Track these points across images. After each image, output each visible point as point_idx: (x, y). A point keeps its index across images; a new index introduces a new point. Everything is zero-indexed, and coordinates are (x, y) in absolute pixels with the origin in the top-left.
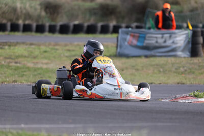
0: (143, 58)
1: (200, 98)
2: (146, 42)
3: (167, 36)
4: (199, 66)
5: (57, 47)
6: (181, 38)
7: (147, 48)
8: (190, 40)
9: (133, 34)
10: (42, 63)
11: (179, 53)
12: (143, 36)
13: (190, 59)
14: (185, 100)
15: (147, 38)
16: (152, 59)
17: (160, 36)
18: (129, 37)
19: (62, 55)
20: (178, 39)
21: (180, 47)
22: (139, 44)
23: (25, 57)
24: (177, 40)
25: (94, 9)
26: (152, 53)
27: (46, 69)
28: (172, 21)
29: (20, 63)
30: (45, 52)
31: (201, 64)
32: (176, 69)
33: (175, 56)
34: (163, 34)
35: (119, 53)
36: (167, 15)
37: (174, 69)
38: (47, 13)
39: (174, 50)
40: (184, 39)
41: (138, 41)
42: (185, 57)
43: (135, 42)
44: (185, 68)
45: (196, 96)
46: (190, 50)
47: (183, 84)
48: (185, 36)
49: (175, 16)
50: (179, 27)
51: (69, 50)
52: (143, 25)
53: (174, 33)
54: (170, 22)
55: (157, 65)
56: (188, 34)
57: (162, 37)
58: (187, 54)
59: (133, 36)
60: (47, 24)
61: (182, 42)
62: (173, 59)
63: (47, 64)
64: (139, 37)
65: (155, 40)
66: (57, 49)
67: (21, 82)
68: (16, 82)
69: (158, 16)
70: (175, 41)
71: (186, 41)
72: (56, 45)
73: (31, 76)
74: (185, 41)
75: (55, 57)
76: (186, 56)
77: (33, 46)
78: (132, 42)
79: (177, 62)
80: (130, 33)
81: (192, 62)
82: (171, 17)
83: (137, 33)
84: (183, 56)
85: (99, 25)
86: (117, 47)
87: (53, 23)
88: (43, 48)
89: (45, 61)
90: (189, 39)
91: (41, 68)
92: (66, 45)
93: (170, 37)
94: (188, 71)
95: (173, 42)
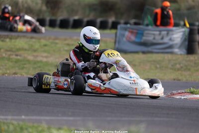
0: (141, 54)
1: (196, 94)
2: (144, 38)
3: (164, 33)
4: (195, 63)
5: (57, 41)
8: (187, 38)
10: (42, 57)
11: (176, 50)
12: (141, 32)
13: (186, 56)
14: (181, 96)
15: (145, 35)
16: (149, 55)
17: (158, 33)
18: (127, 33)
19: (62, 49)
21: (176, 44)
22: (137, 40)
23: (26, 50)
24: (174, 38)
25: (93, 5)
26: (149, 49)
27: (46, 62)
28: (170, 19)
29: (20, 56)
30: (45, 45)
32: (172, 66)
33: (172, 53)
34: (160, 31)
36: (166, 13)
37: (170, 66)
38: (47, 7)
39: (171, 47)
40: (181, 37)
41: (136, 37)
42: (181, 55)
43: (133, 38)
44: (182, 65)
45: (192, 93)
46: (187, 47)
47: (179, 80)
48: (181, 33)
49: (173, 14)
50: (176, 25)
51: (68, 45)
52: (141, 22)
53: (172, 31)
55: (154, 61)
56: (185, 31)
57: (160, 34)
58: (183, 51)
59: (132, 32)
60: (48, 19)
62: (170, 56)
63: (46, 57)
64: (137, 33)
65: (153, 36)
66: (57, 43)
67: (21, 75)
68: (17, 74)
69: (156, 14)
70: (172, 39)
71: (183, 39)
72: (56, 39)
73: (31, 69)
74: (181, 39)
75: (54, 51)
76: (182, 53)
77: (34, 40)
78: (130, 38)
79: (174, 58)
80: (128, 29)
81: (188, 59)
82: (169, 15)
83: (135, 29)
84: (179, 53)
85: (99, 20)
86: (115, 43)
87: (53, 18)
88: (43, 42)
89: (45, 54)
90: (186, 36)
91: (41, 62)
92: (65, 40)
94: (184, 68)
95: (170, 39)
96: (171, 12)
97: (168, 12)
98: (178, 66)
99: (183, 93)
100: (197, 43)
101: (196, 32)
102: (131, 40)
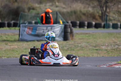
0: (36, 41)
3: (49, 28)
7: (38, 35)
9: (29, 27)
11: (57, 38)
12: (35, 28)
15: (37, 30)
18: (26, 29)
20: (56, 30)
21: (57, 35)
22: (33, 33)
24: (55, 31)
26: (41, 38)
28: (51, 19)
31: (75, 45)
34: (47, 27)
35: (21, 39)
36: (48, 16)
40: (60, 30)
41: (32, 31)
43: (30, 32)
48: (60, 28)
53: (54, 26)
57: (47, 29)
59: (29, 29)
61: (58, 32)
64: (33, 29)
65: (42, 30)
74: (60, 31)
76: (61, 40)
78: (28, 32)
80: (27, 27)
81: (68, 43)
82: (50, 17)
84: (59, 40)
90: (63, 29)
93: (51, 28)
94: (70, 49)
96: (51, 15)
98: (65, 48)
99: (117, 64)
100: (69, 34)
101: (68, 26)
102: (29, 33)
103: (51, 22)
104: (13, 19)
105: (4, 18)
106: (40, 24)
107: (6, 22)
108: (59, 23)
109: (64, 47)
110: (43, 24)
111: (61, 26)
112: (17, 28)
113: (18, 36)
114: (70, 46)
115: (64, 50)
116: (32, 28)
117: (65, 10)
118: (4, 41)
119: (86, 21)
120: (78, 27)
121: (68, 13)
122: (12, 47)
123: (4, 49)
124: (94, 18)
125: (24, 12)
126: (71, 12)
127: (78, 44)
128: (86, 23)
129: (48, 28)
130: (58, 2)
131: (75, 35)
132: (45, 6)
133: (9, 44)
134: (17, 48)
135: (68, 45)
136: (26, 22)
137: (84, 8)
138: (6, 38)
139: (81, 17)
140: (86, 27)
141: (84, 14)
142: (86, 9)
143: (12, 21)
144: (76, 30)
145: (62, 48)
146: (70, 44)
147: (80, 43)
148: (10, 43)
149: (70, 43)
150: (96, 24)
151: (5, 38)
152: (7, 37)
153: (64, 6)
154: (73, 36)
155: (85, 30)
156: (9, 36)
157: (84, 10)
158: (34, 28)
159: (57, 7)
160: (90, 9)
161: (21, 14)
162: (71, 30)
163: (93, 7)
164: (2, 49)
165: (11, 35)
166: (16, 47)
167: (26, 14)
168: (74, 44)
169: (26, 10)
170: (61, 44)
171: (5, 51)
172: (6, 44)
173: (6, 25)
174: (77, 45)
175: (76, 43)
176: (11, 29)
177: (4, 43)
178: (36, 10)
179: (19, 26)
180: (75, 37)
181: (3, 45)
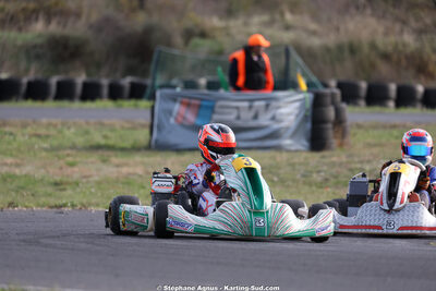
6: (289, 108)
8: (309, 114)
9: (186, 100)
11: (287, 142)
12: (209, 104)
13: (316, 157)
15: (217, 109)
17: (246, 104)
18: (177, 107)
19: (36, 147)
20: (283, 111)
21: (287, 128)
22: (200, 122)
24: (282, 114)
25: (35, 46)
27: (24, 176)
31: (353, 166)
33: (278, 148)
34: (251, 101)
35: (156, 141)
36: (255, 58)
39: (275, 135)
40: (297, 112)
41: (197, 115)
43: (191, 117)
44: (323, 174)
46: (309, 135)
48: (297, 104)
51: (38, 136)
53: (276, 99)
54: (262, 75)
56: (304, 100)
57: (250, 107)
58: (302, 144)
59: (188, 105)
61: (292, 117)
63: (18, 165)
64: (200, 107)
66: (11, 134)
69: (235, 61)
70: (278, 117)
71: (301, 116)
74: (297, 116)
75: (19, 150)
76: (300, 147)
78: (184, 118)
81: (326, 160)
83: (195, 99)
84: (293, 148)
86: (151, 127)
90: (307, 110)
93: (267, 106)
94: (333, 180)
95: (273, 118)
96: (266, 58)
97: (260, 57)
98: (316, 177)
100: (330, 126)
101: (328, 100)
102: (186, 123)
103: (267, 82)
104: (130, 71)
105: (99, 66)
106: (226, 89)
107: (105, 82)
108: (295, 86)
109: (311, 172)
110: (237, 88)
111: (301, 96)
112: (144, 104)
113: (147, 131)
114: (334, 171)
115: (310, 184)
116: (197, 102)
117: (316, 42)
118: (98, 148)
119: (392, 81)
120: (362, 103)
121: (327, 50)
122: (125, 170)
123: (96, 178)
124: (421, 69)
125: (169, 44)
126: (340, 48)
127: (361, 162)
128: (393, 88)
129: (257, 104)
130: (292, 12)
131: (351, 131)
132: (246, 24)
133: (115, 160)
134: (140, 176)
135: (325, 168)
136: (175, 81)
137: (386, 34)
138: (105, 137)
139: (373, 66)
140: (391, 104)
141: (386, 57)
142: (392, 39)
143: (124, 76)
144: (356, 114)
145: (304, 176)
146: (333, 164)
147: (369, 162)
148: (116, 156)
149: (334, 159)
150: (427, 92)
151: (98, 139)
152: (109, 134)
153: (313, 26)
154: (344, 134)
155: (390, 113)
156: (113, 129)
157: (385, 42)
158: (205, 103)
159: (288, 28)
160: (409, 40)
161: (160, 52)
162: (338, 112)
163: (420, 32)
164: (91, 179)
165: (123, 128)
166: (139, 170)
167: (176, 52)
168: (348, 162)
169: (178, 40)
170: (300, 164)
171: (99, 183)
172: (104, 161)
173: (105, 91)
174: (359, 166)
175: (356, 159)
176: (120, 106)
177: (94, 157)
178: (213, 38)
179: (152, 97)
180: (350, 139)
181: (92, 163)
